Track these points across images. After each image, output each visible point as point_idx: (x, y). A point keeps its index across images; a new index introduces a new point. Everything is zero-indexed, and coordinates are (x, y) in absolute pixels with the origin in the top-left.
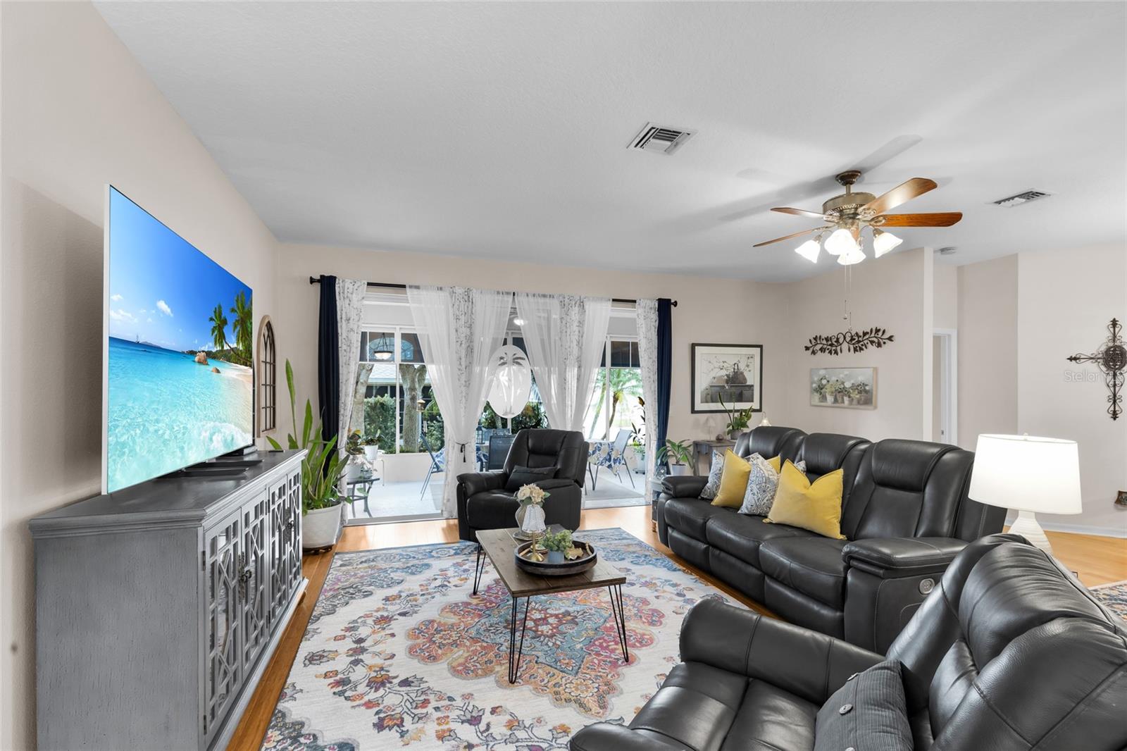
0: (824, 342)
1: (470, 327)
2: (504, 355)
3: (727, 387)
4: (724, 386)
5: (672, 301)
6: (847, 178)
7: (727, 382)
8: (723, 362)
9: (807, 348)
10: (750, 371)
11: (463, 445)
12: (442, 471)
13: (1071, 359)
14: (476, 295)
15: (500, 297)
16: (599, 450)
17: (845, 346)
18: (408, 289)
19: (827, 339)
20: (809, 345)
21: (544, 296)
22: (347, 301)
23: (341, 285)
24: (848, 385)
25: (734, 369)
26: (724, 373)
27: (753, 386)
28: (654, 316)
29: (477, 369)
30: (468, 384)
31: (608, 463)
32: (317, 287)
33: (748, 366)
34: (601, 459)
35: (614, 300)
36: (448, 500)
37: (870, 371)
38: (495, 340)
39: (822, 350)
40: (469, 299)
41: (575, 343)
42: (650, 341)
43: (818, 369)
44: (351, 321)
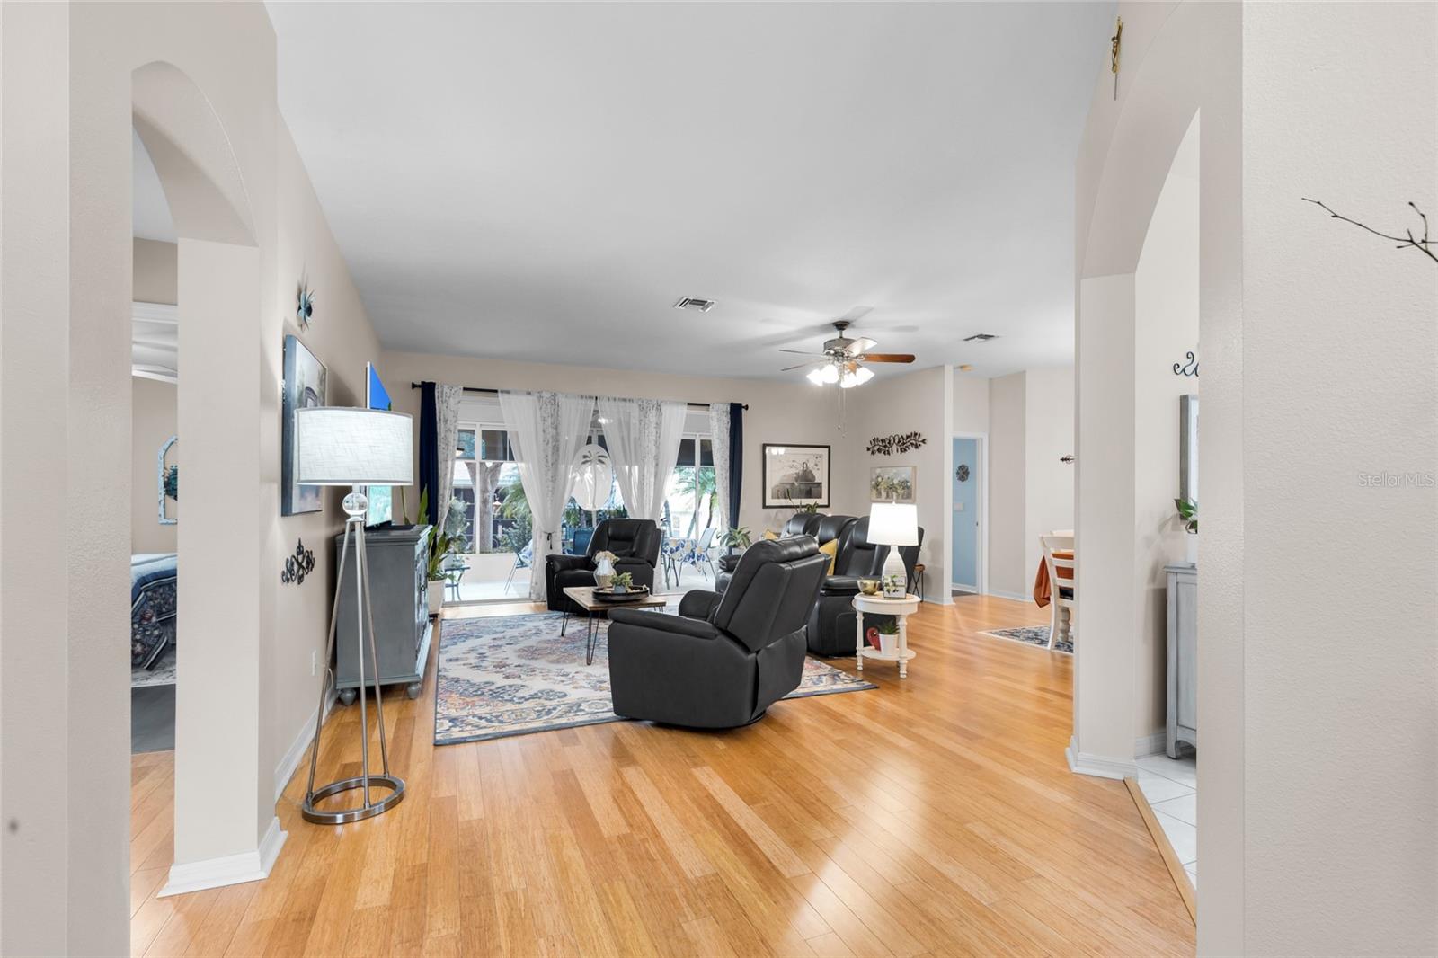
0: (880, 444)
1: (556, 428)
2: (588, 454)
3: (796, 485)
4: (793, 484)
5: (744, 405)
6: (841, 326)
7: (797, 479)
8: (794, 461)
9: (868, 449)
10: (818, 469)
11: (550, 534)
12: (526, 566)
13: (1063, 460)
14: (561, 399)
15: (584, 401)
16: (683, 547)
17: (895, 447)
18: (499, 394)
19: (883, 441)
20: (870, 446)
21: (625, 400)
22: (445, 405)
23: (440, 389)
24: (896, 482)
25: (804, 468)
26: (794, 471)
27: (822, 483)
28: (726, 419)
29: (562, 467)
30: (554, 479)
31: (691, 560)
32: (418, 392)
33: (816, 465)
34: (684, 556)
35: (689, 404)
36: (536, 584)
37: (909, 470)
38: (579, 438)
39: (879, 450)
40: (554, 401)
41: (653, 443)
42: (722, 441)
43: (876, 468)
44: (449, 422)
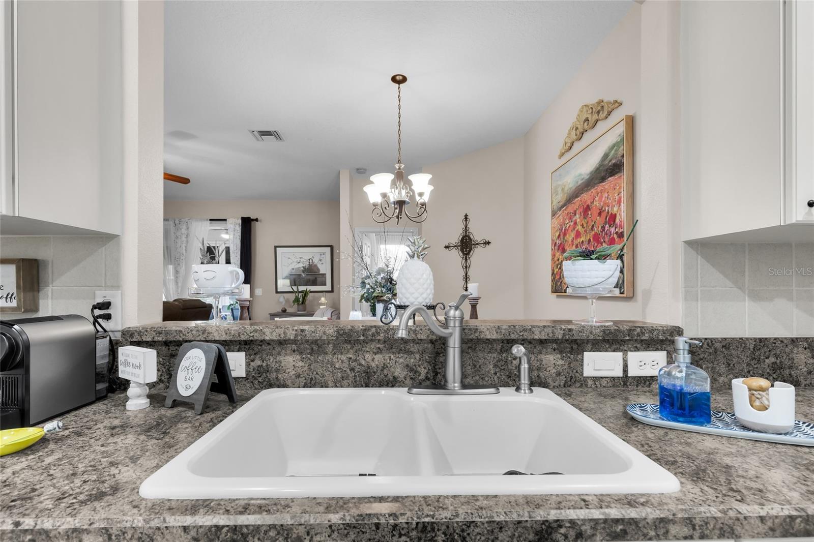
3: (304, 276)
4: (301, 275)
7: (303, 272)
8: (300, 258)
10: (322, 264)
25: (309, 263)
26: (301, 265)
27: (325, 274)
28: (239, 229)
33: (321, 260)
35: (211, 220)
